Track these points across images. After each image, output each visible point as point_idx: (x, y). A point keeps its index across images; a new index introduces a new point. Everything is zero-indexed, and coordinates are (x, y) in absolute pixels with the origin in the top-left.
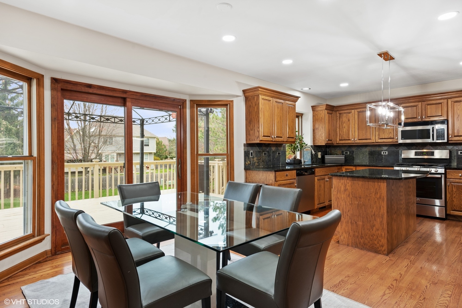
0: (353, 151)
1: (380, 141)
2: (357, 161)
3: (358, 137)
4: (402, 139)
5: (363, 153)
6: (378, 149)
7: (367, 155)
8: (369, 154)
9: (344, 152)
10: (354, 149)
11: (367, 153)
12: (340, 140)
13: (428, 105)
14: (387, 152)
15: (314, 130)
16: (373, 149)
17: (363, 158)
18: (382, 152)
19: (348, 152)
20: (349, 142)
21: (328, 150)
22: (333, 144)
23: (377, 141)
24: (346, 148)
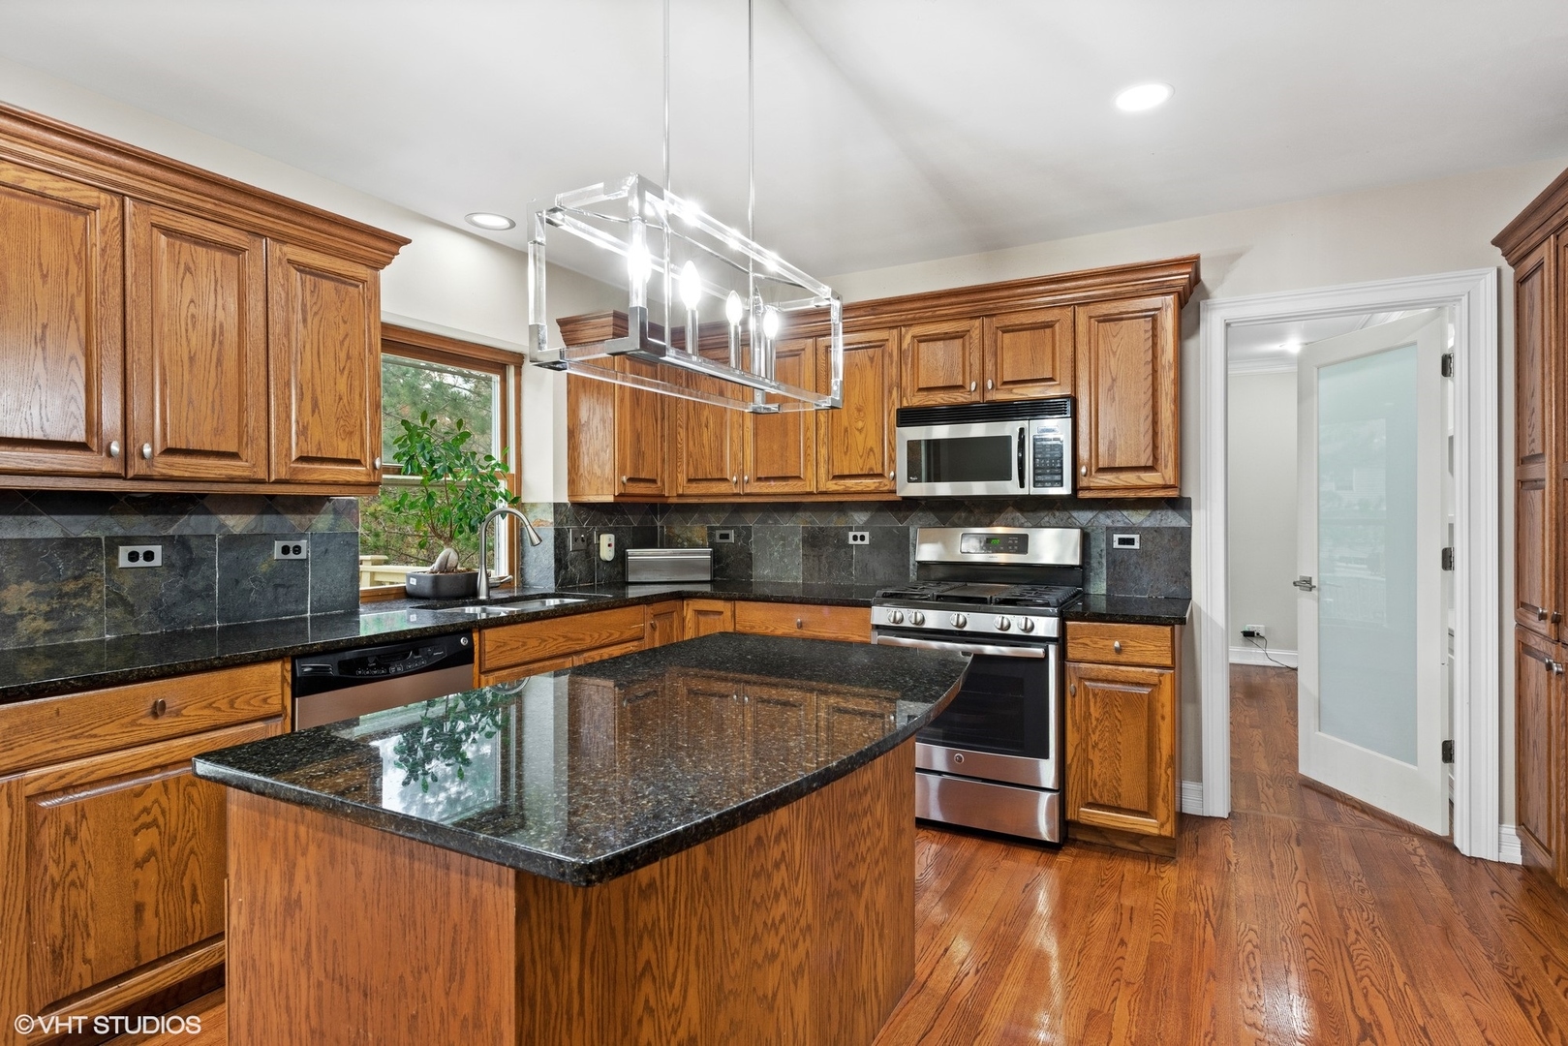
0: (748, 529)
1: (832, 486)
2: (763, 572)
3: (756, 469)
4: (909, 481)
5: (783, 538)
6: (835, 521)
7: (797, 545)
8: (804, 541)
9: (718, 533)
10: (751, 521)
11: (798, 540)
12: (690, 481)
13: (1006, 330)
14: (867, 534)
15: (572, 434)
16: (818, 521)
17: (782, 558)
18: (851, 534)
19: (732, 534)
20: (723, 488)
21: (659, 524)
22: (664, 496)
23: (822, 488)
24: (724, 516)
